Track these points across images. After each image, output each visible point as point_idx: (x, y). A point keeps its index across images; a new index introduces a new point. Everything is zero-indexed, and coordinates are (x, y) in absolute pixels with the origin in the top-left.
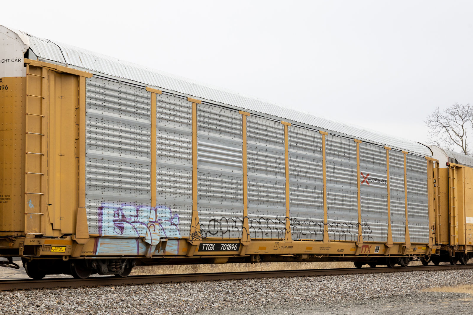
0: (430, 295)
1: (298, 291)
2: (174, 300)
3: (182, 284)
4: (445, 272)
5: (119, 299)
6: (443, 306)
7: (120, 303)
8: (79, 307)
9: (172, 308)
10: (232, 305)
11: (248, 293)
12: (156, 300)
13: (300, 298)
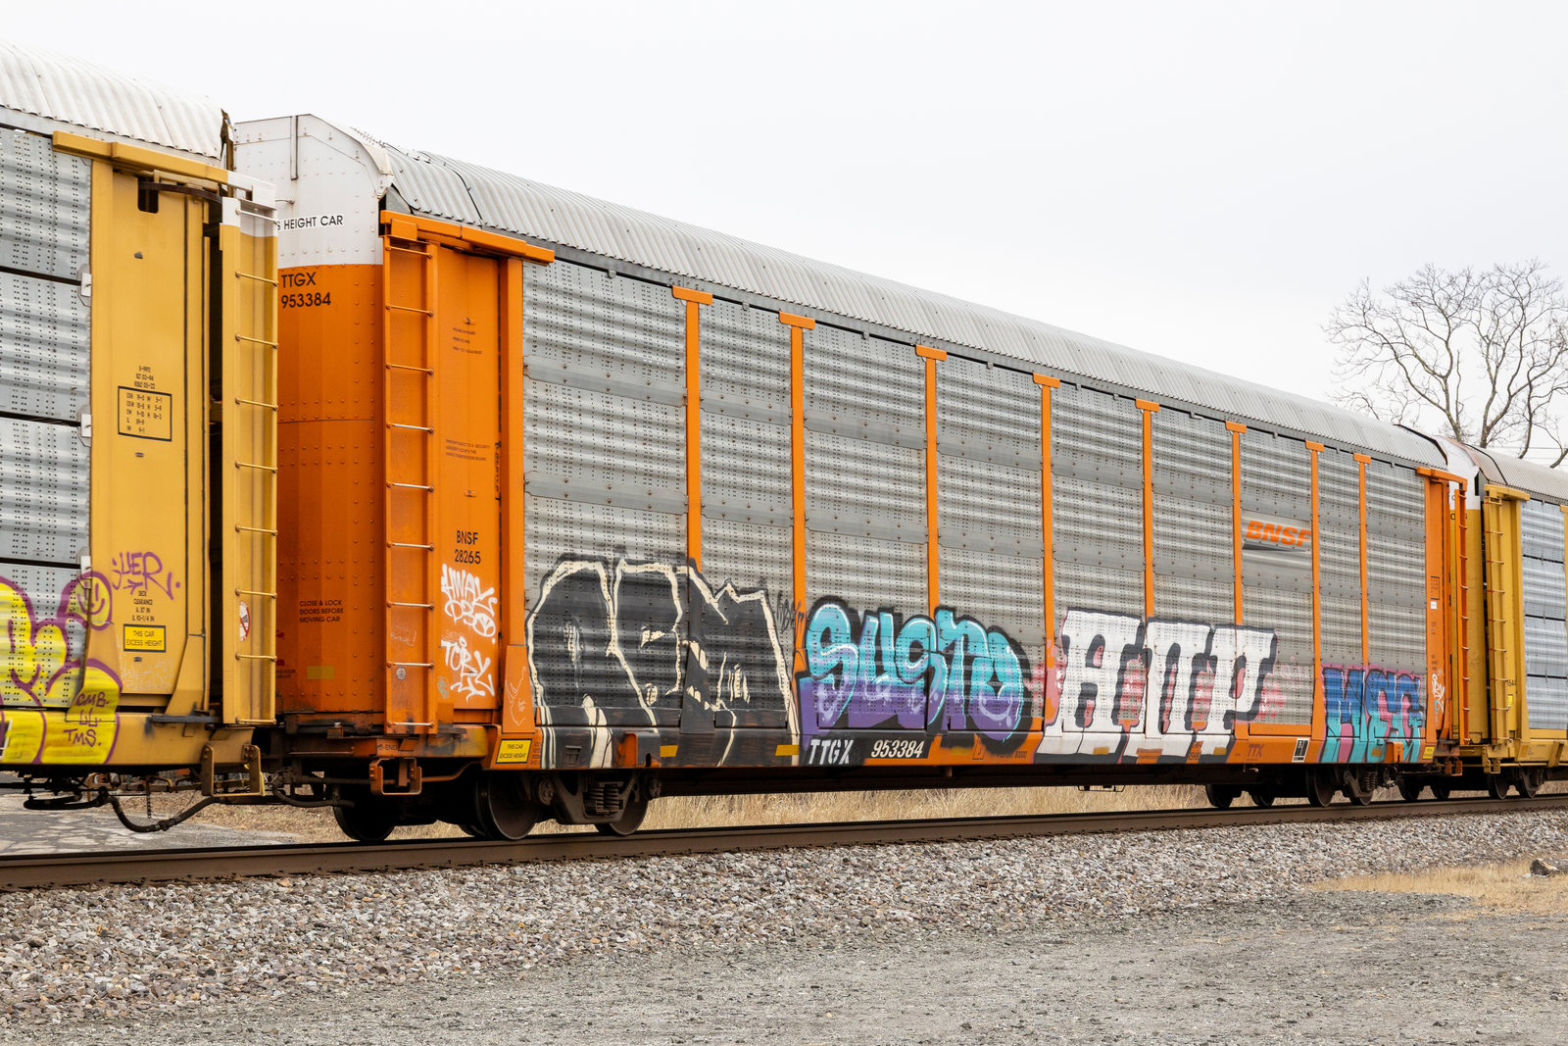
0: (1337, 903)
1: (903, 891)
2: (490, 921)
3: (518, 869)
4: (1390, 826)
5: (305, 920)
6: (1380, 939)
7: (310, 934)
8: (174, 947)
9: (483, 950)
10: (684, 938)
11: (736, 899)
12: (431, 922)
13: (908, 913)
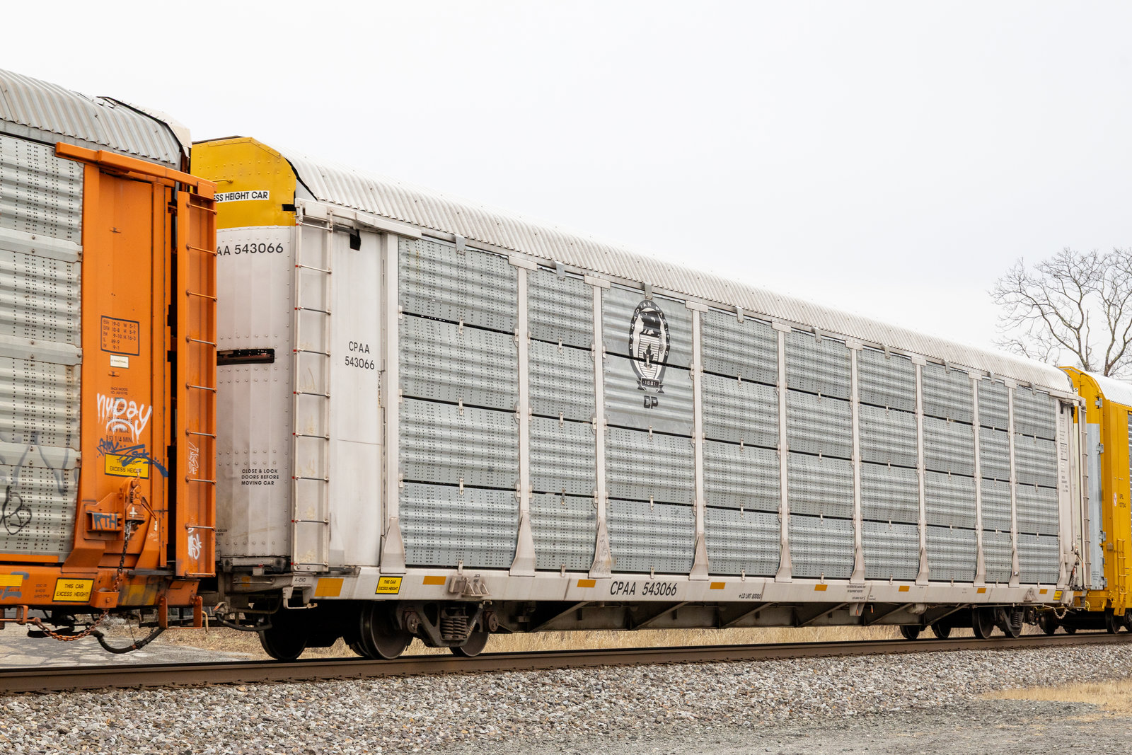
0: (1000, 708)
1: (686, 698)
2: (389, 718)
3: (409, 680)
4: (1038, 653)
5: (256, 715)
6: (1031, 734)
7: (260, 726)
8: (162, 735)
9: (384, 738)
10: (528, 731)
11: (566, 702)
12: (346, 717)
13: (690, 713)
